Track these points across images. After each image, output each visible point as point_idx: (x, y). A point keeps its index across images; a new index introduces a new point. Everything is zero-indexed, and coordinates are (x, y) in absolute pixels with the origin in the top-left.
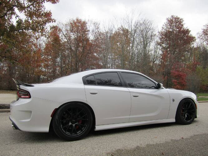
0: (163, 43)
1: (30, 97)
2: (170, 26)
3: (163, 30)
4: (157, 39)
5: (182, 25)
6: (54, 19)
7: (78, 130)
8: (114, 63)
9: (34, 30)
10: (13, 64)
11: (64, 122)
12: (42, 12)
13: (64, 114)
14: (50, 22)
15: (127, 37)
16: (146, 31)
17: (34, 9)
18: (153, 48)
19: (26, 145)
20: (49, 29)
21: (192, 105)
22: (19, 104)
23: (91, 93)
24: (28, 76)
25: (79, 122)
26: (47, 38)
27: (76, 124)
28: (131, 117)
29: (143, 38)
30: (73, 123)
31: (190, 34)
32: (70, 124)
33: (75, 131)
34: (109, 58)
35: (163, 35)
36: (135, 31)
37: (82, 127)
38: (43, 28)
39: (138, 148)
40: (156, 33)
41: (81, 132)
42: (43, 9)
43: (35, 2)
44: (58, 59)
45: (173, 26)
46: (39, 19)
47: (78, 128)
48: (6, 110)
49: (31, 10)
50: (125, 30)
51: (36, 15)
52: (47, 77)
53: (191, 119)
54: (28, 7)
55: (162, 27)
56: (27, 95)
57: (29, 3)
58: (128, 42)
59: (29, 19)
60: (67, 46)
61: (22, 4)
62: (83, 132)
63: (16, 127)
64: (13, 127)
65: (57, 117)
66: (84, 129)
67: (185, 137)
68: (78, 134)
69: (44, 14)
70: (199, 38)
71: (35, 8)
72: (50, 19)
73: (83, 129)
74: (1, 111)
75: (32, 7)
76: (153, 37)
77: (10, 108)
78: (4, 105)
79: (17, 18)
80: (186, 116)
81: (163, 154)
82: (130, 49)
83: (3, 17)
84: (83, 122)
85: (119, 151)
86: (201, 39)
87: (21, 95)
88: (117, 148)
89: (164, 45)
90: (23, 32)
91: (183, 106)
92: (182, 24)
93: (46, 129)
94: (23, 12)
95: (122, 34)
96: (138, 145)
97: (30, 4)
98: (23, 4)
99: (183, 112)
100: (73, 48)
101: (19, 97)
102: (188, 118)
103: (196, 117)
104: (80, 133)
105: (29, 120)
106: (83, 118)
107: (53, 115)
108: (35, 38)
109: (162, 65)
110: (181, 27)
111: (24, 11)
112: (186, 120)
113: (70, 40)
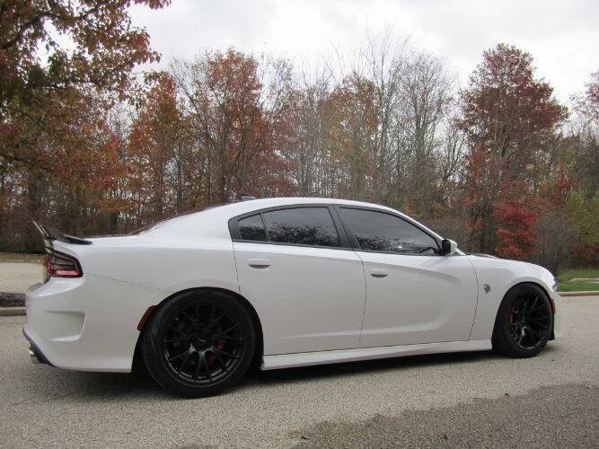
0: (472, 124)
1: (80, 274)
2: (494, 73)
3: (474, 87)
4: (456, 111)
5: (529, 73)
6: (155, 53)
7: (214, 367)
8: (333, 178)
9: (100, 83)
10: (40, 178)
11: (175, 345)
12: (123, 32)
13: (176, 324)
14: (145, 61)
15: (369, 103)
16: (425, 89)
17: (100, 23)
18: (445, 136)
19: (67, 406)
20: (141, 80)
21: (541, 302)
22: (50, 294)
23: (252, 266)
24: (84, 212)
25: (216, 344)
26: (137, 105)
27: (208, 350)
28: (364, 332)
29: (415, 107)
30: (199, 348)
31: (551, 98)
32: (192, 349)
33: (205, 370)
34: (317, 164)
35: (472, 99)
36: (393, 87)
37: (225, 358)
38: (124, 77)
39: (378, 419)
40: (453, 92)
41: (220, 373)
42: (123, 23)
43: (103, 3)
44: (171, 167)
45: (503, 74)
46: (114, 51)
47: (215, 362)
48: (17, 308)
49: (91, 25)
50: (364, 84)
51: (104, 40)
52: (138, 216)
53: (537, 342)
54: (83, 17)
55: (471, 78)
56: (73, 267)
57: (85, 6)
58: (372, 118)
59: (84, 52)
60: (197, 128)
61: (64, 8)
62: (229, 373)
63: (40, 357)
64: (32, 356)
65: (154, 331)
66: (231, 363)
67: (513, 393)
68: (213, 379)
69: (128, 38)
70: (576, 109)
71: (102, 19)
72: (145, 53)
73: (227, 365)
74: (3, 311)
75: (94, 18)
76: (443, 106)
77: (26, 304)
78: (11, 295)
79: (52, 48)
80: (523, 333)
81: (446, 438)
82: (376, 138)
83: (9, 45)
84: (229, 347)
85: (324, 428)
86: (584, 112)
87: (56, 267)
88: (320, 420)
89: (475, 129)
90: (68, 89)
91: (514, 304)
92: (528, 68)
93: (124, 364)
94: (67, 31)
95: (356, 95)
96: (381, 410)
97: (87, 9)
98: (67, 9)
99: (514, 321)
100: (213, 135)
101: (52, 273)
102: (528, 340)
103: (552, 337)
104: (218, 375)
105: (76, 338)
106: (229, 334)
107: (145, 325)
108: (100, 106)
109: (470, 187)
110: (526, 78)
111: (71, 28)
112: (523, 343)
113: (205, 111)
